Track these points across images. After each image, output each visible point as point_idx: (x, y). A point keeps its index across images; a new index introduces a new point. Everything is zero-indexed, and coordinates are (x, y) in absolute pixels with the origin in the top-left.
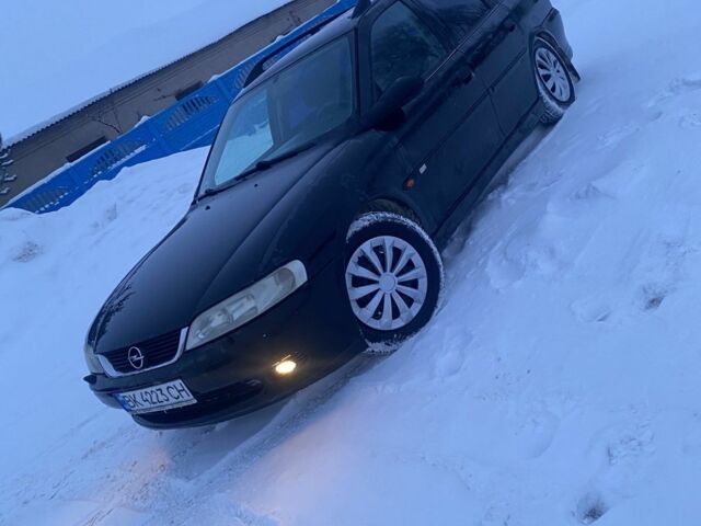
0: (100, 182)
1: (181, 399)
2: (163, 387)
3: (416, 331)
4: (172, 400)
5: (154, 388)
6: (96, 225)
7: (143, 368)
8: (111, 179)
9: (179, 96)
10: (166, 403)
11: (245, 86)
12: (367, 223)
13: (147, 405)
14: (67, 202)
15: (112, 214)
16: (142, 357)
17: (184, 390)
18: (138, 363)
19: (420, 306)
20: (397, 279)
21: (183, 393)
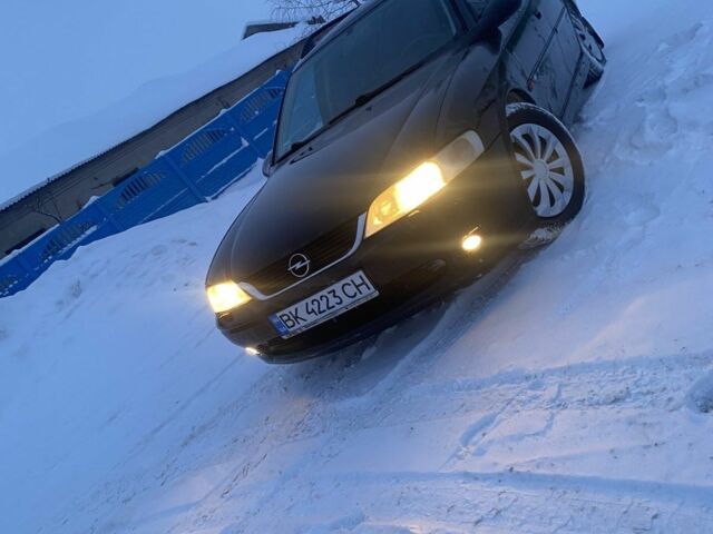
0: (56, 262)
1: (359, 296)
2: (337, 287)
3: (573, 218)
4: (346, 301)
5: (324, 292)
6: (60, 303)
7: (310, 273)
8: (66, 259)
9: (117, 182)
10: (338, 307)
11: (302, 57)
12: (513, 110)
13: (312, 318)
14: (23, 286)
15: (77, 291)
16: (307, 262)
17: (364, 283)
18: (302, 270)
19: (570, 194)
20: (548, 166)
21: (363, 288)
